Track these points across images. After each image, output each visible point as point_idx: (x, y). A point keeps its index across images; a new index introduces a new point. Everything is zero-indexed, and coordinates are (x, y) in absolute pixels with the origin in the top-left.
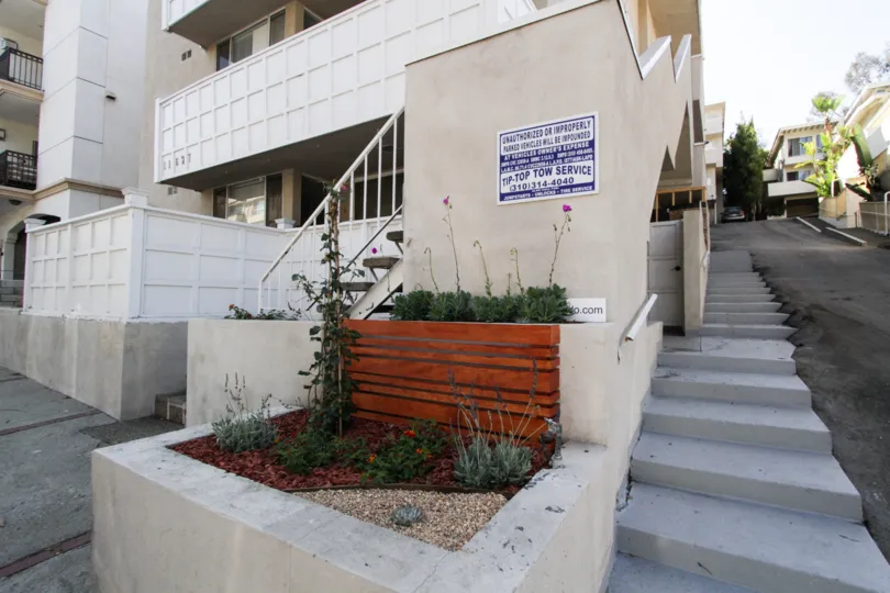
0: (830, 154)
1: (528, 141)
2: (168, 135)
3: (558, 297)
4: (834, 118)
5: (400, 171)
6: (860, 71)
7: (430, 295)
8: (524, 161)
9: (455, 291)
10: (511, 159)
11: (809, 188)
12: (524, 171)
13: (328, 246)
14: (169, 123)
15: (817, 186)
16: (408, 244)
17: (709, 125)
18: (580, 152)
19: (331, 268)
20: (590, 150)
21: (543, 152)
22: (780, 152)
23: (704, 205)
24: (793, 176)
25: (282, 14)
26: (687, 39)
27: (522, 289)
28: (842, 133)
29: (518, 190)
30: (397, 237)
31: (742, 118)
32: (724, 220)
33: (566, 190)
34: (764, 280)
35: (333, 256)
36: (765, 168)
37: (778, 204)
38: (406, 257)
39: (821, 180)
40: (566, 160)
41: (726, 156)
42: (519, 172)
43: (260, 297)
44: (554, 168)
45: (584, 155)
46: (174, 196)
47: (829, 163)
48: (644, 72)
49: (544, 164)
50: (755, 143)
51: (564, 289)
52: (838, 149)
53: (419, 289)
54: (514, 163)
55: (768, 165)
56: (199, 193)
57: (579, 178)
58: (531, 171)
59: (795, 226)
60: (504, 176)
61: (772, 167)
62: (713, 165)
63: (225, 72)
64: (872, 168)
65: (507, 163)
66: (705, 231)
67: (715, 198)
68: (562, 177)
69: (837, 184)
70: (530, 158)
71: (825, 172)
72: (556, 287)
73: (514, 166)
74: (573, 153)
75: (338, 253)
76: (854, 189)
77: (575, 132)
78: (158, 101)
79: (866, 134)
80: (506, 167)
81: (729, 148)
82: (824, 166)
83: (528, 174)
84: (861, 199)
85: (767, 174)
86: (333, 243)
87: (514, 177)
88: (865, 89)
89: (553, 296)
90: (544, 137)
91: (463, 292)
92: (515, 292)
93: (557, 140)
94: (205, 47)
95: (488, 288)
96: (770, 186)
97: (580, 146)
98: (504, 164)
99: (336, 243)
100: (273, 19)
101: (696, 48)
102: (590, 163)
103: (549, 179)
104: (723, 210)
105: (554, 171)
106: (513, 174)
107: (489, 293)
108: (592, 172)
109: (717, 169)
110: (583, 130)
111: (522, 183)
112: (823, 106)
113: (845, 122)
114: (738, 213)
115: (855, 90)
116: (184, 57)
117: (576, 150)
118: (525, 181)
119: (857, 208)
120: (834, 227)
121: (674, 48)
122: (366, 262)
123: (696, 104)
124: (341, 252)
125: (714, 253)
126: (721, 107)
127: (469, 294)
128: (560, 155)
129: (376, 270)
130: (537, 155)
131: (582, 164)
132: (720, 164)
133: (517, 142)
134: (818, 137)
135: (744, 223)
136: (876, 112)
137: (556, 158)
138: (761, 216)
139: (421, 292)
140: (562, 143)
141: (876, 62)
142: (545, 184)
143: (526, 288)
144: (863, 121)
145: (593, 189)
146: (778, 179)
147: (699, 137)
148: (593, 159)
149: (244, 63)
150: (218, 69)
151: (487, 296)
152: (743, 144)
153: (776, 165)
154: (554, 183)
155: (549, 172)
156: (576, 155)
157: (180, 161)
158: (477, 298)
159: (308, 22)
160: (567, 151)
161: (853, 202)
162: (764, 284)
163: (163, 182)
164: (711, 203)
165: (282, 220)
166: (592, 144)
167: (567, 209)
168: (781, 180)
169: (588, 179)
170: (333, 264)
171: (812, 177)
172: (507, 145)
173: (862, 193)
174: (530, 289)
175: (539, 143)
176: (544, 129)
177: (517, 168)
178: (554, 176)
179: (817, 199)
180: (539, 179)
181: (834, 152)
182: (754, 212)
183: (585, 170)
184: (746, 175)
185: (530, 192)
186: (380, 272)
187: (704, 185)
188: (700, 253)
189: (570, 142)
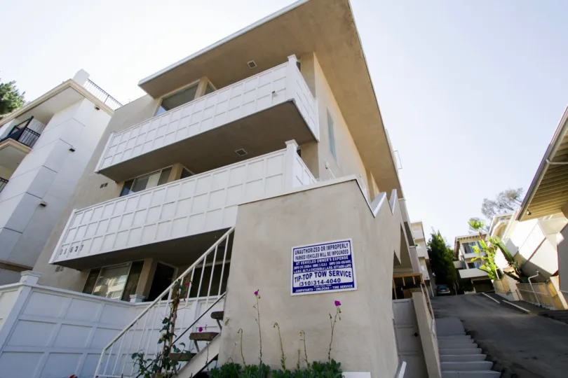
0: (488, 253)
1: (311, 253)
2: (72, 233)
3: (336, 371)
4: (484, 232)
5: (228, 261)
6: (488, 208)
7: (238, 366)
8: (309, 266)
9: (258, 364)
10: (300, 265)
11: (483, 274)
12: (309, 273)
13: (166, 328)
14: (76, 224)
15: (488, 272)
16: (226, 323)
17: (416, 235)
18: (343, 262)
19: (165, 346)
20: (349, 261)
21: (320, 261)
22: (460, 251)
23: (423, 285)
24: (471, 266)
25: (170, 169)
26: (395, 192)
27: (308, 365)
28: (491, 241)
29: (304, 285)
30: (218, 316)
31: (434, 231)
32: (438, 294)
33: (336, 287)
34: (475, 342)
35: (168, 337)
36: (454, 260)
37: (468, 284)
38: (224, 333)
39: (489, 269)
40: (335, 267)
41: (429, 251)
42: (306, 273)
43: (99, 363)
44: (328, 271)
45: (346, 264)
46: (59, 273)
47: (489, 258)
48: (375, 213)
49: (321, 269)
50: (444, 245)
51: (340, 364)
52: (491, 250)
53: (230, 362)
54: (302, 267)
55: (455, 258)
56: (79, 272)
57: (344, 279)
58: (313, 273)
59: (483, 299)
60: (296, 275)
61: (457, 260)
62: (423, 258)
63: (126, 197)
64: (515, 263)
65: (298, 267)
66: (428, 304)
67: (429, 279)
68: (333, 278)
69: (498, 271)
70: (312, 264)
71: (489, 264)
72: (333, 362)
73: (302, 270)
74: (339, 263)
75: (173, 334)
76: (509, 274)
77: (339, 249)
78: (74, 211)
79: (503, 242)
80: (297, 270)
81: (430, 247)
82: (487, 260)
83: (311, 275)
84: (516, 281)
85: (456, 264)
86: (171, 326)
87: (302, 277)
88: (494, 217)
89: (332, 370)
90: (320, 252)
91: (264, 364)
92: (304, 366)
93: (329, 254)
94: (117, 182)
95: (283, 362)
96: (460, 271)
97: (343, 258)
98: (296, 268)
99: (173, 326)
100: (163, 171)
101: (400, 195)
102: (350, 269)
103: (325, 279)
104: (436, 287)
105: (328, 274)
106: (301, 275)
107: (284, 367)
108: (351, 275)
109: (426, 261)
110: (344, 249)
111: (307, 281)
112: (476, 226)
113: (490, 235)
114: (445, 289)
115: (489, 217)
116: (102, 186)
117: (341, 261)
118: (309, 280)
119: (516, 288)
120: (507, 300)
121: (388, 197)
122: (193, 336)
123: (406, 224)
124: (175, 333)
125: (437, 319)
126: (420, 224)
127: (268, 367)
128: (331, 264)
129: (198, 342)
130: (317, 263)
131: (345, 270)
132: (427, 257)
133: (304, 254)
134: (478, 243)
135: (451, 296)
136: (504, 230)
137: (328, 266)
138: (461, 292)
139: (232, 364)
140: (332, 256)
141: (494, 204)
142: (322, 282)
143: (311, 363)
144: (499, 235)
145: (353, 287)
146: (463, 268)
147: (411, 243)
148: (352, 267)
149: (139, 194)
150: (121, 195)
151: (282, 369)
152: (438, 246)
153: (460, 258)
154: (328, 281)
155: (325, 274)
156: (341, 264)
157: (75, 249)
158: (275, 371)
159: (184, 175)
160: (335, 261)
161: (512, 284)
162: (476, 345)
163: (55, 264)
164: (427, 282)
165: (135, 295)
166: (350, 257)
167: (337, 303)
168: (466, 268)
169: (349, 280)
170: (167, 344)
171: (482, 267)
172: (298, 255)
173: (515, 278)
174: (315, 363)
175: (317, 255)
176: (320, 247)
177: (304, 271)
178: (328, 277)
179: (490, 280)
180: (318, 279)
181: (490, 251)
182: (455, 288)
183: (347, 274)
184: (444, 263)
185: (312, 287)
186: (202, 344)
187: (421, 272)
188: (429, 323)
189: (336, 255)
